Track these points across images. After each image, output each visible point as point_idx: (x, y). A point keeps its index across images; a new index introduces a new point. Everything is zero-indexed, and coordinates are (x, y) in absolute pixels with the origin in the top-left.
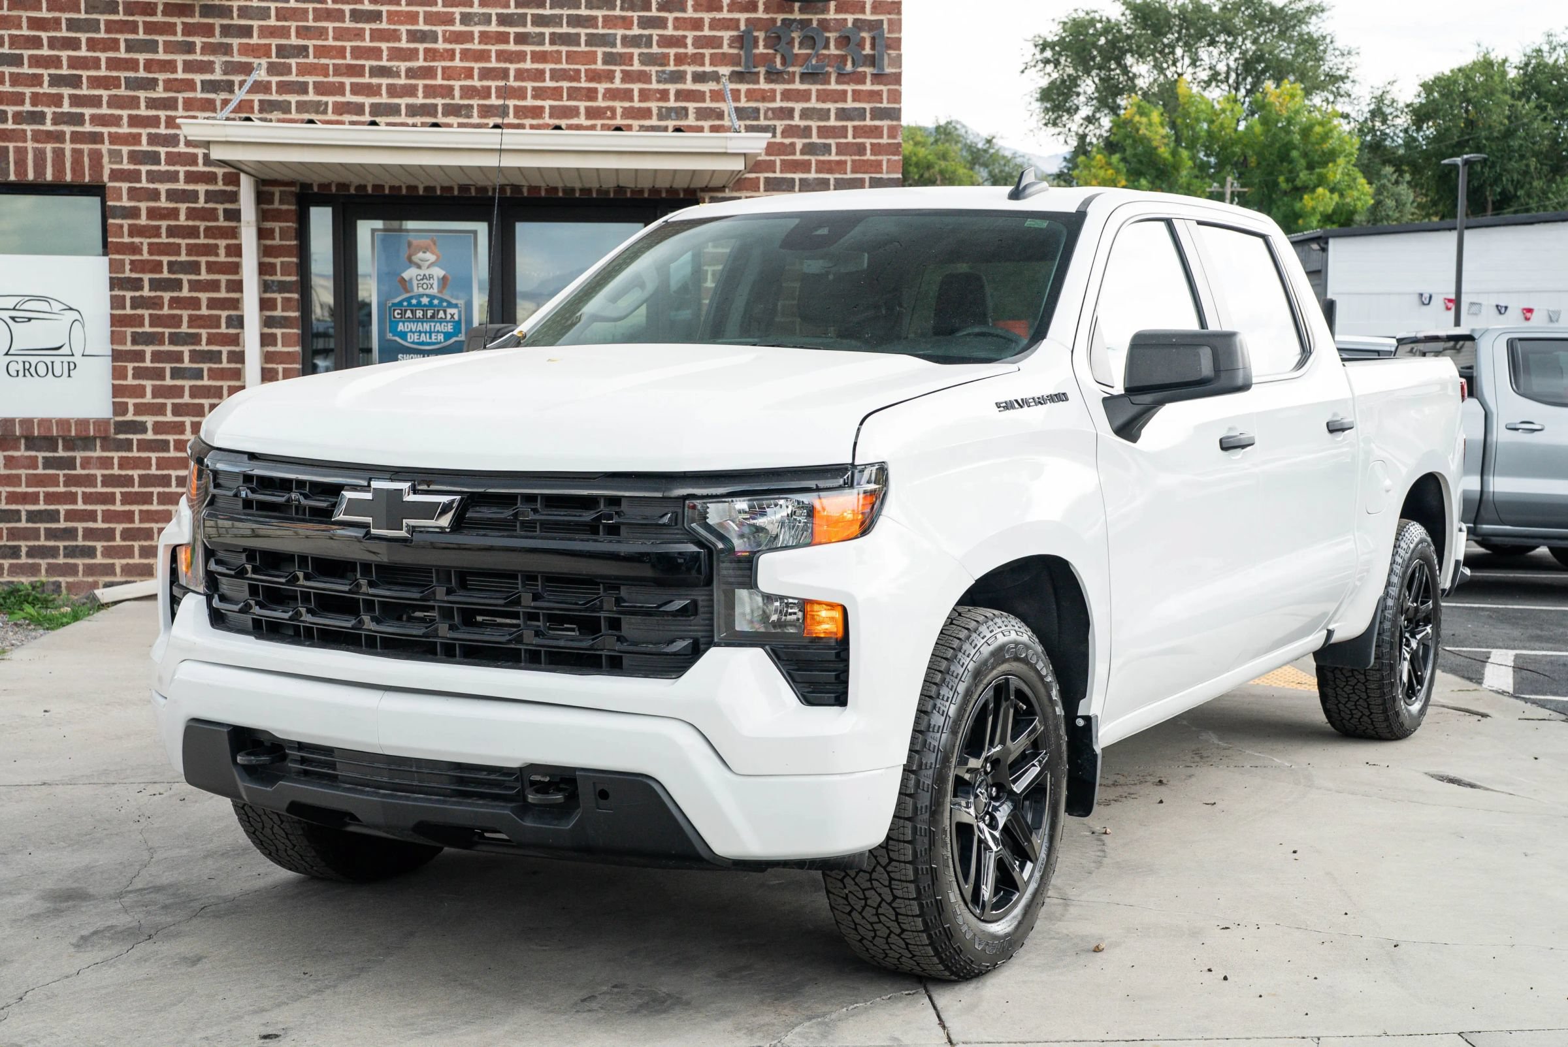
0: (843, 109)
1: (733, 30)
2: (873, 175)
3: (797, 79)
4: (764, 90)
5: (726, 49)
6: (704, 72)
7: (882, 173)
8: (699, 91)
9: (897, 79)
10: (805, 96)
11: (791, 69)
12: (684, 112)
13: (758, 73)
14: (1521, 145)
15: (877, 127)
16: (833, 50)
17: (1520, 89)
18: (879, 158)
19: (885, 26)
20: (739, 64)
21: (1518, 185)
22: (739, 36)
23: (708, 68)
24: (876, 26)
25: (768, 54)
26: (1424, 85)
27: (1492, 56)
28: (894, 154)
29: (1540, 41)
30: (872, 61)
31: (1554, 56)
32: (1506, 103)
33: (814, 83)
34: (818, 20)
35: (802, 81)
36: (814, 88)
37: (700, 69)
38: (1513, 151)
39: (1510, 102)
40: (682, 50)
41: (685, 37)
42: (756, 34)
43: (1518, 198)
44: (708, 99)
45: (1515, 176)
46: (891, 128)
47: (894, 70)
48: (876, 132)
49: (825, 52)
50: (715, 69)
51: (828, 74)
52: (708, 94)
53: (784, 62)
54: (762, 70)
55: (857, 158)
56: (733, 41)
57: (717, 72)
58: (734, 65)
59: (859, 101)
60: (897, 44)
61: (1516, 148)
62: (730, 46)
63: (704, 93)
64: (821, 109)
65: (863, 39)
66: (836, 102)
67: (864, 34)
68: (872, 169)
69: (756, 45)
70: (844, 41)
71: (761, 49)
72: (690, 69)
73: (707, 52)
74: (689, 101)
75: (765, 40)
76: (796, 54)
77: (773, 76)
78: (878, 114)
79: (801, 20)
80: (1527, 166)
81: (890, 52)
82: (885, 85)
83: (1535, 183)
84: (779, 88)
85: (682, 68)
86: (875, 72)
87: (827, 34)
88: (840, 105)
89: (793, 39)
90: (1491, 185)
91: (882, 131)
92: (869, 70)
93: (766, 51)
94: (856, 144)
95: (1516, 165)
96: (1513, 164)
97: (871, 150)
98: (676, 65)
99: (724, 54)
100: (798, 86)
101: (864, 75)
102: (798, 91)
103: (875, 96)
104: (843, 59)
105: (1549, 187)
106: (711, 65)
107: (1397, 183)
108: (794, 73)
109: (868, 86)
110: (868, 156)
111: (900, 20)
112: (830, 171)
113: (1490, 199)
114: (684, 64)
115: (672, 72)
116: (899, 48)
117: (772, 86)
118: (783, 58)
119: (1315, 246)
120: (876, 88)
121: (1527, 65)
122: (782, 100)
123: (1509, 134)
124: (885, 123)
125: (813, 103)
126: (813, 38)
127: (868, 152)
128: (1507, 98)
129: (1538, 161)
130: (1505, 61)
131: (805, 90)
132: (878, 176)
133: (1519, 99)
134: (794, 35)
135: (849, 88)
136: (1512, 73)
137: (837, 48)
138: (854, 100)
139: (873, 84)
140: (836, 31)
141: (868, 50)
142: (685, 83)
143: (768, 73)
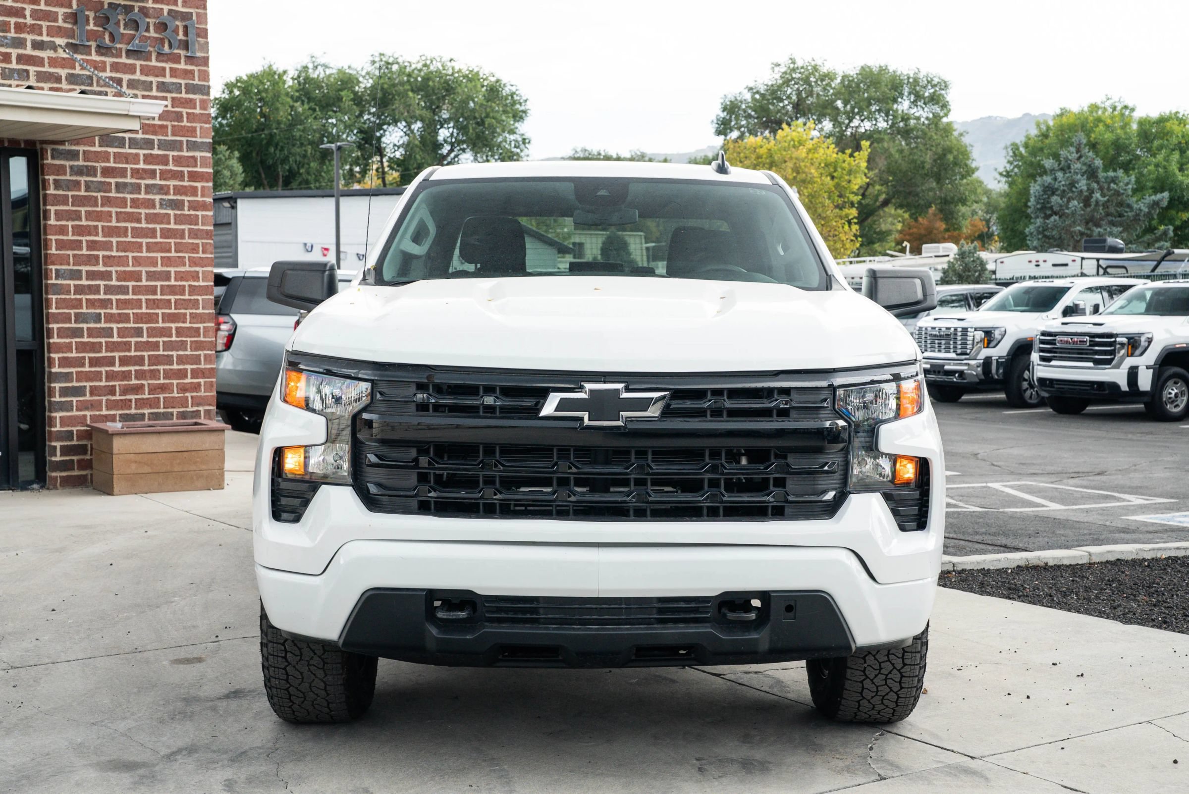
0: (163, 83)
1: (66, 7)
2: (190, 139)
3: (124, 54)
4: (95, 61)
5: (60, 23)
6: (42, 41)
7: (196, 137)
8: (38, 57)
9: (205, 61)
10: (131, 69)
11: (118, 46)
12: (25, 74)
13: (90, 47)
14: (301, 136)
15: (191, 100)
16: (152, 34)
17: (297, 94)
18: (194, 125)
19: (194, 18)
20: (73, 37)
21: (300, 165)
22: (71, 13)
23: (45, 38)
24: (186, 17)
25: (98, 31)
26: (227, 85)
27: (274, 68)
28: (206, 123)
29: (306, 61)
30: (186, 45)
31: (317, 72)
32: (288, 103)
33: (138, 59)
34: (139, 7)
35: (128, 56)
36: (138, 63)
37: (39, 38)
38: (296, 140)
39: (291, 103)
40: (21, 20)
41: (24, 9)
42: (87, 13)
43: (301, 174)
44: (47, 65)
45: (298, 158)
46: (202, 101)
47: (203, 55)
48: (190, 103)
49: (146, 34)
50: (52, 39)
51: (150, 53)
52: (46, 61)
53: (112, 38)
54: (93, 44)
55: (176, 123)
56: (66, 17)
57: (54, 42)
58: (68, 37)
59: (176, 77)
60: (204, 33)
61: (298, 137)
62: (65, 21)
63: (43, 59)
64: (145, 82)
65: (177, 26)
66: (157, 76)
67: (178, 23)
68: (189, 134)
69: (88, 23)
70: (162, 27)
71: (91, 27)
72: (29, 38)
73: (44, 24)
74: (29, 65)
75: (94, 19)
76: (122, 34)
77: (102, 50)
78: (191, 89)
79: (124, 5)
80: (306, 151)
81: (200, 39)
82: (196, 66)
83: (312, 164)
84: (109, 60)
85: (22, 36)
86: (189, 54)
87: (148, 20)
88: (160, 79)
89: (119, 20)
90: (282, 164)
91: (195, 103)
92: (183, 53)
93: (95, 28)
94: (175, 112)
95: (298, 150)
96: (296, 150)
97: (187, 118)
98: (16, 32)
99: (59, 27)
100: (124, 60)
101: (179, 56)
102: (125, 65)
103: (188, 74)
104: (162, 41)
105: (321, 168)
106: (48, 35)
107: (230, 158)
108: (121, 49)
109: (182, 66)
110: (185, 123)
111: (206, 14)
112: (155, 133)
113: (281, 174)
114: (24, 32)
115: (13, 38)
116: (206, 36)
117: (103, 58)
118: (112, 35)
119: (227, 205)
120: (189, 67)
121: (299, 77)
122: (111, 71)
123: (291, 126)
124: (197, 97)
125: (137, 76)
126: (136, 22)
127: (185, 119)
128: (289, 100)
129: (312, 148)
130: (285, 72)
131: (130, 64)
132: (194, 139)
133: (296, 101)
134: (120, 17)
135: (167, 66)
136: (290, 83)
137: (156, 32)
138: (171, 76)
139: (186, 64)
140: (154, 18)
141: (181, 36)
142: (25, 49)
143: (98, 46)
